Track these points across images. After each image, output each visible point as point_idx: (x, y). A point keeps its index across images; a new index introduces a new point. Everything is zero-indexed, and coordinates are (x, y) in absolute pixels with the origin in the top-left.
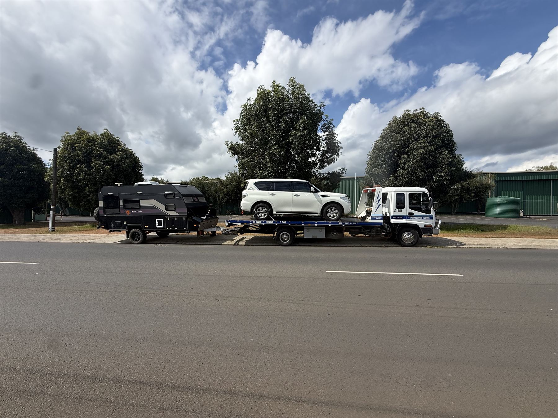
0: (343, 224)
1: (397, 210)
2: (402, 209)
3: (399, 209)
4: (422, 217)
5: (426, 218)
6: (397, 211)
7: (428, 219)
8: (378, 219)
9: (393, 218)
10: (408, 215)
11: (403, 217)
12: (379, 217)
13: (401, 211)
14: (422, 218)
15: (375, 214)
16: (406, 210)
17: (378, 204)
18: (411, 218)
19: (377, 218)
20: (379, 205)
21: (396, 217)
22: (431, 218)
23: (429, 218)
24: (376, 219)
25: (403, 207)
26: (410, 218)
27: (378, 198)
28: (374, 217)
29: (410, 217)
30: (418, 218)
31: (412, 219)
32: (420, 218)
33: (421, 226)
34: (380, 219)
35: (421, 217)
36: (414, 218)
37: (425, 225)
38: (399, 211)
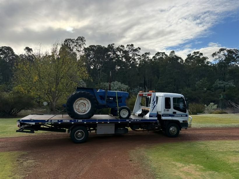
0: (129, 121)
1: (166, 109)
5: (183, 116)
7: (185, 116)
9: (164, 115)
10: (173, 113)
11: (170, 115)
12: (155, 115)
13: (168, 111)
14: (182, 116)
15: (152, 113)
16: (172, 110)
17: (153, 105)
21: (166, 115)
25: (170, 108)
26: (174, 116)
27: (153, 101)
28: (152, 115)
30: (179, 116)
33: (181, 122)
36: (176, 116)
37: (183, 121)
38: (167, 111)
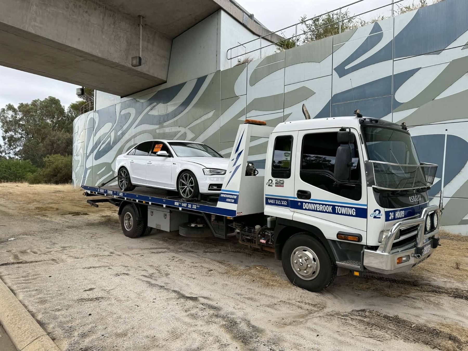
2: (285, 180)
3: (278, 179)
4: (334, 207)
5: (344, 211)
6: (275, 184)
7: (352, 216)
8: (229, 200)
9: (269, 201)
10: (299, 196)
11: (287, 203)
12: (233, 197)
14: (334, 211)
15: (226, 189)
16: (294, 183)
18: (305, 206)
19: (229, 198)
20: (238, 167)
21: (275, 199)
22: (361, 213)
23: (354, 214)
24: (228, 200)
25: (288, 176)
26: (301, 208)
27: (237, 151)
29: (302, 203)
30: (321, 208)
31: (306, 209)
32: (326, 208)
33: (330, 235)
34: (233, 201)
35: (331, 208)
36: (312, 207)
37: (340, 235)
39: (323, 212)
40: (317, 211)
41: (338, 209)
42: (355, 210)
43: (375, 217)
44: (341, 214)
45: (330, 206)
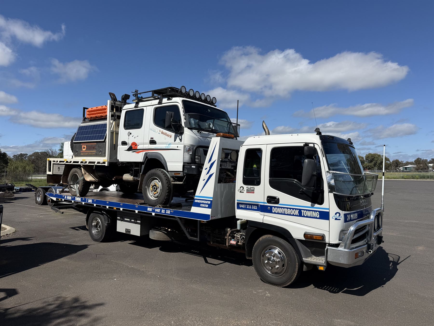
0: (153, 211)
1: (245, 187)
2: (255, 187)
3: (249, 186)
4: (300, 211)
5: (309, 214)
6: (246, 191)
7: (316, 218)
8: (203, 205)
9: (241, 206)
10: (269, 202)
11: (257, 207)
12: (206, 202)
14: (300, 215)
15: (200, 195)
16: (264, 190)
17: (208, 173)
18: (274, 210)
19: (203, 203)
20: (211, 176)
21: (246, 204)
22: (325, 216)
23: (318, 217)
25: (258, 183)
26: (270, 211)
27: (210, 160)
28: (198, 201)
29: (271, 207)
30: (289, 211)
31: (275, 213)
32: (293, 212)
34: (207, 205)
35: (297, 212)
36: (279, 210)
37: (306, 235)
38: (248, 191)
39: (291, 215)
40: (285, 214)
41: (304, 212)
42: (319, 213)
43: (336, 219)
44: (307, 217)
45: (297, 210)
